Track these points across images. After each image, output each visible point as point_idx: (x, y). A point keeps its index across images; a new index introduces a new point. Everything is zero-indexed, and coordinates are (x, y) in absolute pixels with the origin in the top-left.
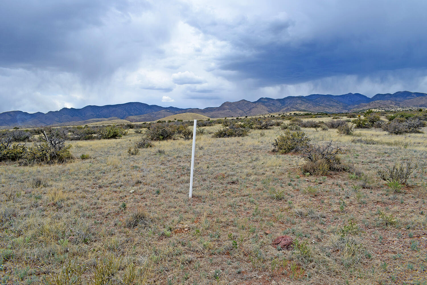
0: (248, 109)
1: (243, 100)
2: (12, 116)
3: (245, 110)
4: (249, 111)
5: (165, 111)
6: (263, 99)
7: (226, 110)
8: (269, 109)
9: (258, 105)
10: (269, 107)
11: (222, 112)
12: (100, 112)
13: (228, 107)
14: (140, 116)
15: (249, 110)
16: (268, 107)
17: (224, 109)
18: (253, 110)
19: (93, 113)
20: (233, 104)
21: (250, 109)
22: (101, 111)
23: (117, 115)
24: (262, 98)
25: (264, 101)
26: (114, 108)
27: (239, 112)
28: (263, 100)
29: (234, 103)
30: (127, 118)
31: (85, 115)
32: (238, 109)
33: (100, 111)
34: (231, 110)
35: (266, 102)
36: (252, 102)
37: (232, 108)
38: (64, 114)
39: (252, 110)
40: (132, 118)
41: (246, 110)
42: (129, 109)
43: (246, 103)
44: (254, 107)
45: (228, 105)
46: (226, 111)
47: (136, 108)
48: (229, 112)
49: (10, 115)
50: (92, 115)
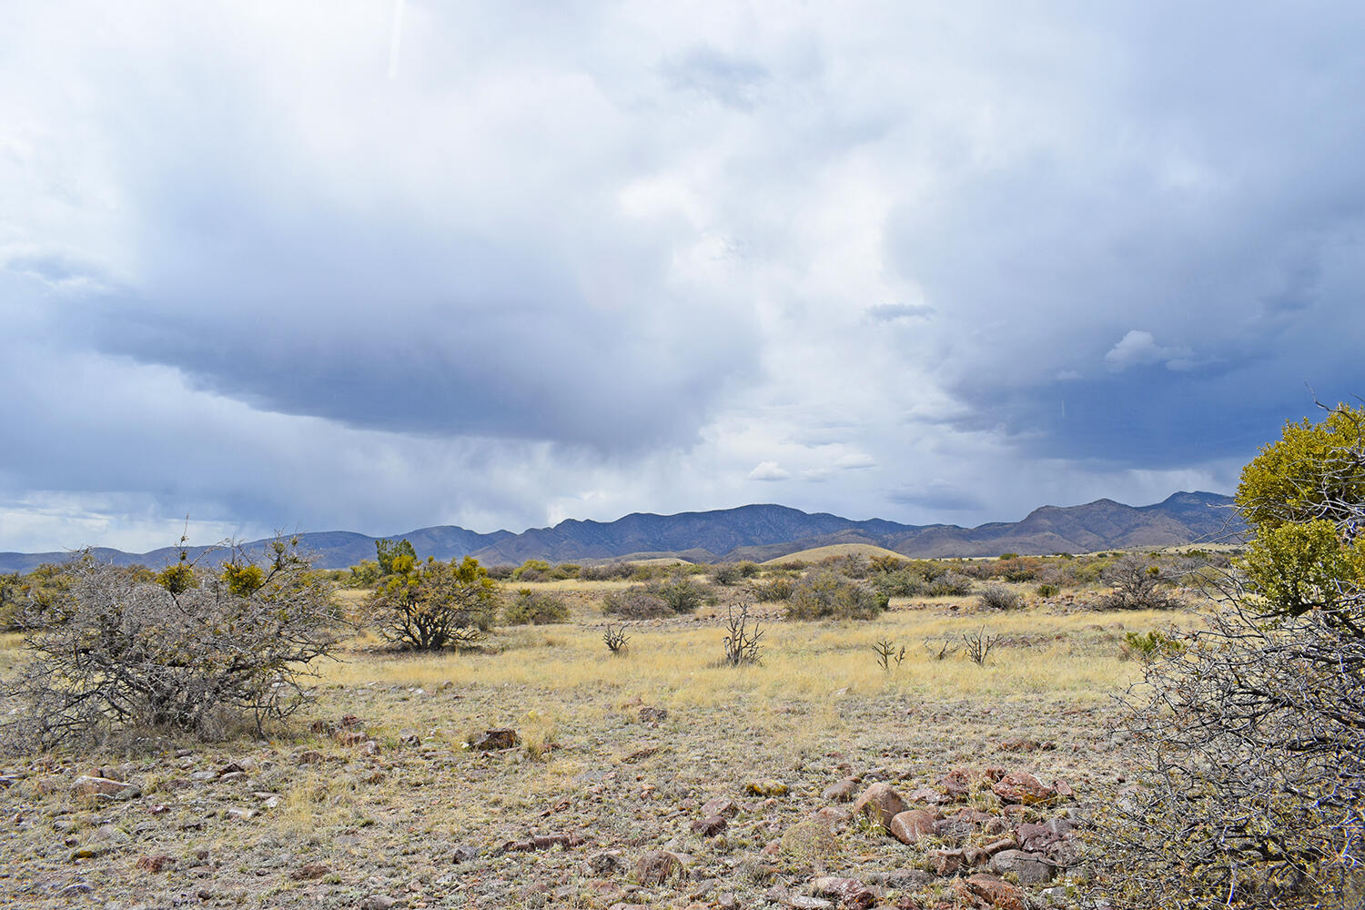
0: (1120, 531)
1: (1102, 500)
2: (436, 541)
3: (1109, 535)
4: (1120, 538)
5: (852, 533)
6: (1185, 496)
7: (1044, 531)
8: (1194, 530)
9: (1154, 517)
10: (1197, 526)
11: (1028, 539)
12: (665, 534)
13: (1049, 523)
14: (769, 548)
15: (1122, 535)
16: (1193, 525)
17: (1036, 531)
18: (1135, 534)
19: (645, 537)
20: (1068, 513)
21: (1126, 531)
22: (666, 529)
23: (711, 542)
24: (1182, 494)
25: (1189, 504)
26: (704, 522)
27: (1085, 540)
28: (1185, 501)
29: (1070, 511)
30: (732, 553)
31: (621, 541)
32: (1082, 531)
33: (663, 529)
34: (1061, 532)
35: (1193, 507)
36: (1136, 508)
37: (1061, 528)
38: (566, 538)
39: (1131, 534)
40: (746, 553)
41: (1114, 535)
42: (746, 524)
43: (1114, 509)
44: (1137, 525)
45: (1048, 518)
46: (1041, 535)
47: (769, 521)
48: (1051, 538)
49: (432, 538)
50: (642, 541)
